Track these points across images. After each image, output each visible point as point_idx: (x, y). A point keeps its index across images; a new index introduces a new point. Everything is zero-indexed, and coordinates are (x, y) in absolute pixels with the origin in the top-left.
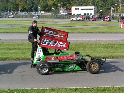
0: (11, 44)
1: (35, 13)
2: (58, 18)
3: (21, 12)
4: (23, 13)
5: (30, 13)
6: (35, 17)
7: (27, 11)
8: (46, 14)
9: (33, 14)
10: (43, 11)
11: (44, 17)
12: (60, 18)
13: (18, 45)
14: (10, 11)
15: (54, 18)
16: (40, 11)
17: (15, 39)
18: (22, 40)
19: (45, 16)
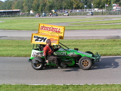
0: (66, 41)
1: (89, 10)
2: (111, 14)
3: (75, 10)
4: (78, 11)
5: (84, 10)
6: (88, 14)
7: (81, 8)
8: (99, 11)
9: (87, 11)
10: (97, 8)
11: (97, 14)
12: (113, 14)
13: (73, 42)
14: (65, 9)
15: (108, 14)
16: (94, 8)
17: (70, 36)
18: (76, 37)
19: (98, 12)
